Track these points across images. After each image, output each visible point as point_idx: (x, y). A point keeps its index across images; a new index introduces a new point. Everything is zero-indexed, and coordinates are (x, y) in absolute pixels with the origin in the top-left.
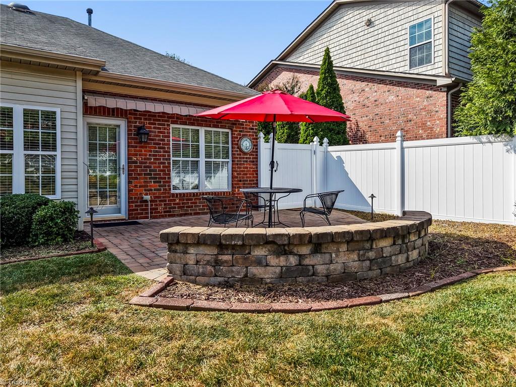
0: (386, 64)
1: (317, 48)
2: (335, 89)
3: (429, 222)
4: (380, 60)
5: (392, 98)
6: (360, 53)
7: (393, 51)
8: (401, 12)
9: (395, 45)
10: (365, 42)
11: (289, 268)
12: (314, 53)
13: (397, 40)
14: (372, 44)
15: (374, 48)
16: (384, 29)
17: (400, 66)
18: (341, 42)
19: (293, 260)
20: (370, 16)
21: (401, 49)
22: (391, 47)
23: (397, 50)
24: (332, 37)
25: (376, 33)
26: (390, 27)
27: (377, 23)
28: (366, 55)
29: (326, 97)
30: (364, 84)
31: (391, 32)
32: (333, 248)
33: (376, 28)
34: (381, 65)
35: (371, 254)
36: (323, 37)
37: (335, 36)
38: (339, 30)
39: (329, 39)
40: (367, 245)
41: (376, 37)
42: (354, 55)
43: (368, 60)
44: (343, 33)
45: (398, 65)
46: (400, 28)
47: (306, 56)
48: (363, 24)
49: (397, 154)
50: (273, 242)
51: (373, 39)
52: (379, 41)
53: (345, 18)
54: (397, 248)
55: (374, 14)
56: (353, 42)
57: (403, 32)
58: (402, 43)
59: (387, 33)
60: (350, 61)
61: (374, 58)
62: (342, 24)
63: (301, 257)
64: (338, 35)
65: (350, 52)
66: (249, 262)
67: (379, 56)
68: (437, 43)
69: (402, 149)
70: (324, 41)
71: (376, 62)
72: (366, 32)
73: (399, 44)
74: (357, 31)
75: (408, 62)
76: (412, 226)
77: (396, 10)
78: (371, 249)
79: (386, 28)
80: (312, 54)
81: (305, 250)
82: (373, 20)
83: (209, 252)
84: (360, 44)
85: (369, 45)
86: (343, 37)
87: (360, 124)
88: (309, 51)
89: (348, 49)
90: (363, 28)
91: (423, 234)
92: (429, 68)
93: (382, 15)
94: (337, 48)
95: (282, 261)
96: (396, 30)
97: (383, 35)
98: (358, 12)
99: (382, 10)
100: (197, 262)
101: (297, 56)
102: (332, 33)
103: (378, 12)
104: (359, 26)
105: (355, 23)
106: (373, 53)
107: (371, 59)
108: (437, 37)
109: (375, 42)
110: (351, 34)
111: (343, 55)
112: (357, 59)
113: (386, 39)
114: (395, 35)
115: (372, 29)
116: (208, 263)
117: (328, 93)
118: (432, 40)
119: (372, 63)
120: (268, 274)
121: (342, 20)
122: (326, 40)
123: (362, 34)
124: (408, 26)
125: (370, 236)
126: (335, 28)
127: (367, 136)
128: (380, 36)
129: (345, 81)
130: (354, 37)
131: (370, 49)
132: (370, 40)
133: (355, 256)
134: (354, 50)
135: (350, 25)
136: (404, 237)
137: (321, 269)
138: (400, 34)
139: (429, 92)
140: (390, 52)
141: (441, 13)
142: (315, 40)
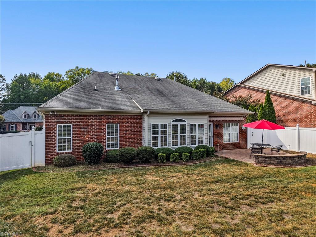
0: (291, 92)
1: (259, 81)
2: (271, 105)
3: (307, 154)
4: (288, 90)
5: (293, 105)
6: (279, 86)
7: (294, 87)
8: (297, 73)
9: (295, 85)
10: (281, 82)
11: (279, 162)
12: (257, 83)
13: (296, 83)
14: (285, 83)
15: (286, 85)
16: (290, 78)
17: (297, 93)
18: (270, 80)
19: (279, 161)
20: (284, 72)
21: (297, 87)
22: (293, 85)
23: (296, 87)
24: (266, 78)
25: (286, 79)
26: (293, 78)
27: (287, 75)
28: (282, 87)
29: (268, 108)
30: (281, 99)
31: (293, 80)
32: (287, 159)
33: (286, 77)
34: (289, 92)
35: (294, 160)
36: (262, 77)
37: (268, 77)
38: (270, 75)
39: (265, 78)
40: (293, 159)
41: (287, 81)
42: (277, 86)
43: (283, 89)
44: (271, 77)
45: (296, 93)
46: (297, 79)
47: (253, 83)
48: (281, 74)
49: (297, 131)
50: (276, 157)
51: (285, 81)
52: (288, 82)
53: (272, 71)
54: (299, 160)
55: (285, 72)
56: (276, 81)
57: (298, 81)
58: (298, 85)
59: (291, 80)
60: (275, 88)
61: (286, 88)
62: (271, 73)
63: (281, 160)
64: (269, 77)
65: (275, 85)
66: (271, 161)
67: (288, 88)
68: (312, 87)
69: (299, 130)
70: (262, 78)
71: (287, 90)
72: (282, 78)
73: (296, 85)
74: (278, 77)
75: (300, 92)
76: (302, 155)
77: (295, 71)
78: (294, 159)
79: (291, 78)
80: (256, 83)
81: (282, 159)
82: (285, 74)
83: (263, 159)
84: (279, 82)
85: (283, 83)
86: (271, 78)
87: (280, 114)
88: (255, 81)
89: (274, 83)
90: (281, 76)
91: (305, 157)
92: (309, 96)
93: (289, 73)
94: (269, 82)
95: (277, 161)
96: (295, 79)
97: (290, 80)
98: (278, 70)
99: (289, 71)
100: (261, 160)
101: (249, 83)
102: (266, 76)
103: (287, 71)
104: (279, 75)
105: (277, 74)
106: (285, 87)
107: (284, 89)
108: (312, 85)
109: (286, 83)
110: (275, 78)
111: (271, 85)
112: (278, 88)
113: (291, 82)
114: (295, 81)
115: (285, 77)
116: (263, 160)
117: (269, 107)
118: (310, 86)
119: (285, 90)
120: (275, 163)
121: (271, 71)
122: (263, 78)
123: (280, 78)
124: (300, 78)
125: (294, 157)
126: (267, 74)
127: (283, 119)
128: (288, 81)
129: (273, 96)
130: (277, 79)
131: (284, 85)
132: (284, 81)
133: (291, 160)
134: (277, 84)
135: (274, 74)
136: (300, 157)
137: (285, 162)
138: (297, 81)
139: (309, 105)
140: (293, 87)
141: (314, 76)
142: (258, 78)
